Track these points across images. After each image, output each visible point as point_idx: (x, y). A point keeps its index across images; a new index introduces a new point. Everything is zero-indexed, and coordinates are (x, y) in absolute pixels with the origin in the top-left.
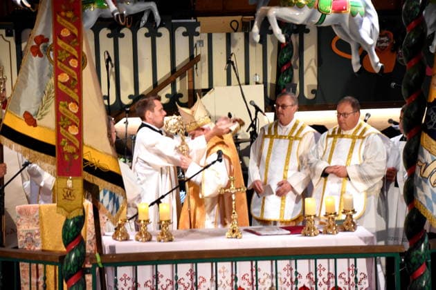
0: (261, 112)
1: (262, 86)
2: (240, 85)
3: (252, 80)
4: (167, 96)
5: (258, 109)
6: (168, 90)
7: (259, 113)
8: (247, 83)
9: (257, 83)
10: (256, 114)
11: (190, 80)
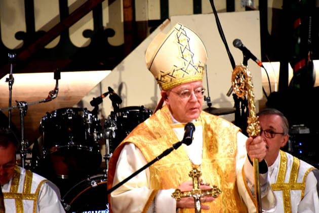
0: (254, 59)
1: (256, 14)
2: (215, 12)
3: (238, 3)
4: (86, 33)
5: (248, 55)
6: (88, 23)
7: (250, 61)
8: (230, 8)
9: (248, 9)
10: (245, 63)
11: (128, 4)
